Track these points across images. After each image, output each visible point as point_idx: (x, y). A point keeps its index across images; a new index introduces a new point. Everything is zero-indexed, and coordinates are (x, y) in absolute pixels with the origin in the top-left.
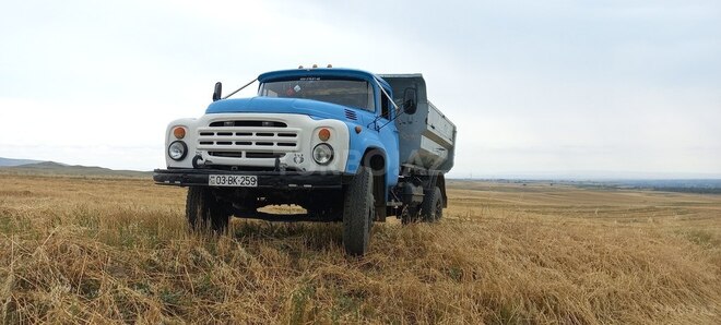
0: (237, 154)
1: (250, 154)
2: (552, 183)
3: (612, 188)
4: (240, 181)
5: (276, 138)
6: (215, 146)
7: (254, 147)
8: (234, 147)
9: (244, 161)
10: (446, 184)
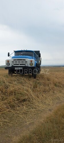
0: (18, 64)
1: (20, 64)
2: (49, 66)
3: (59, 67)
4: (20, 68)
5: (24, 62)
6: (15, 63)
7: (21, 63)
8: (18, 63)
9: (19, 65)
10: (41, 67)
